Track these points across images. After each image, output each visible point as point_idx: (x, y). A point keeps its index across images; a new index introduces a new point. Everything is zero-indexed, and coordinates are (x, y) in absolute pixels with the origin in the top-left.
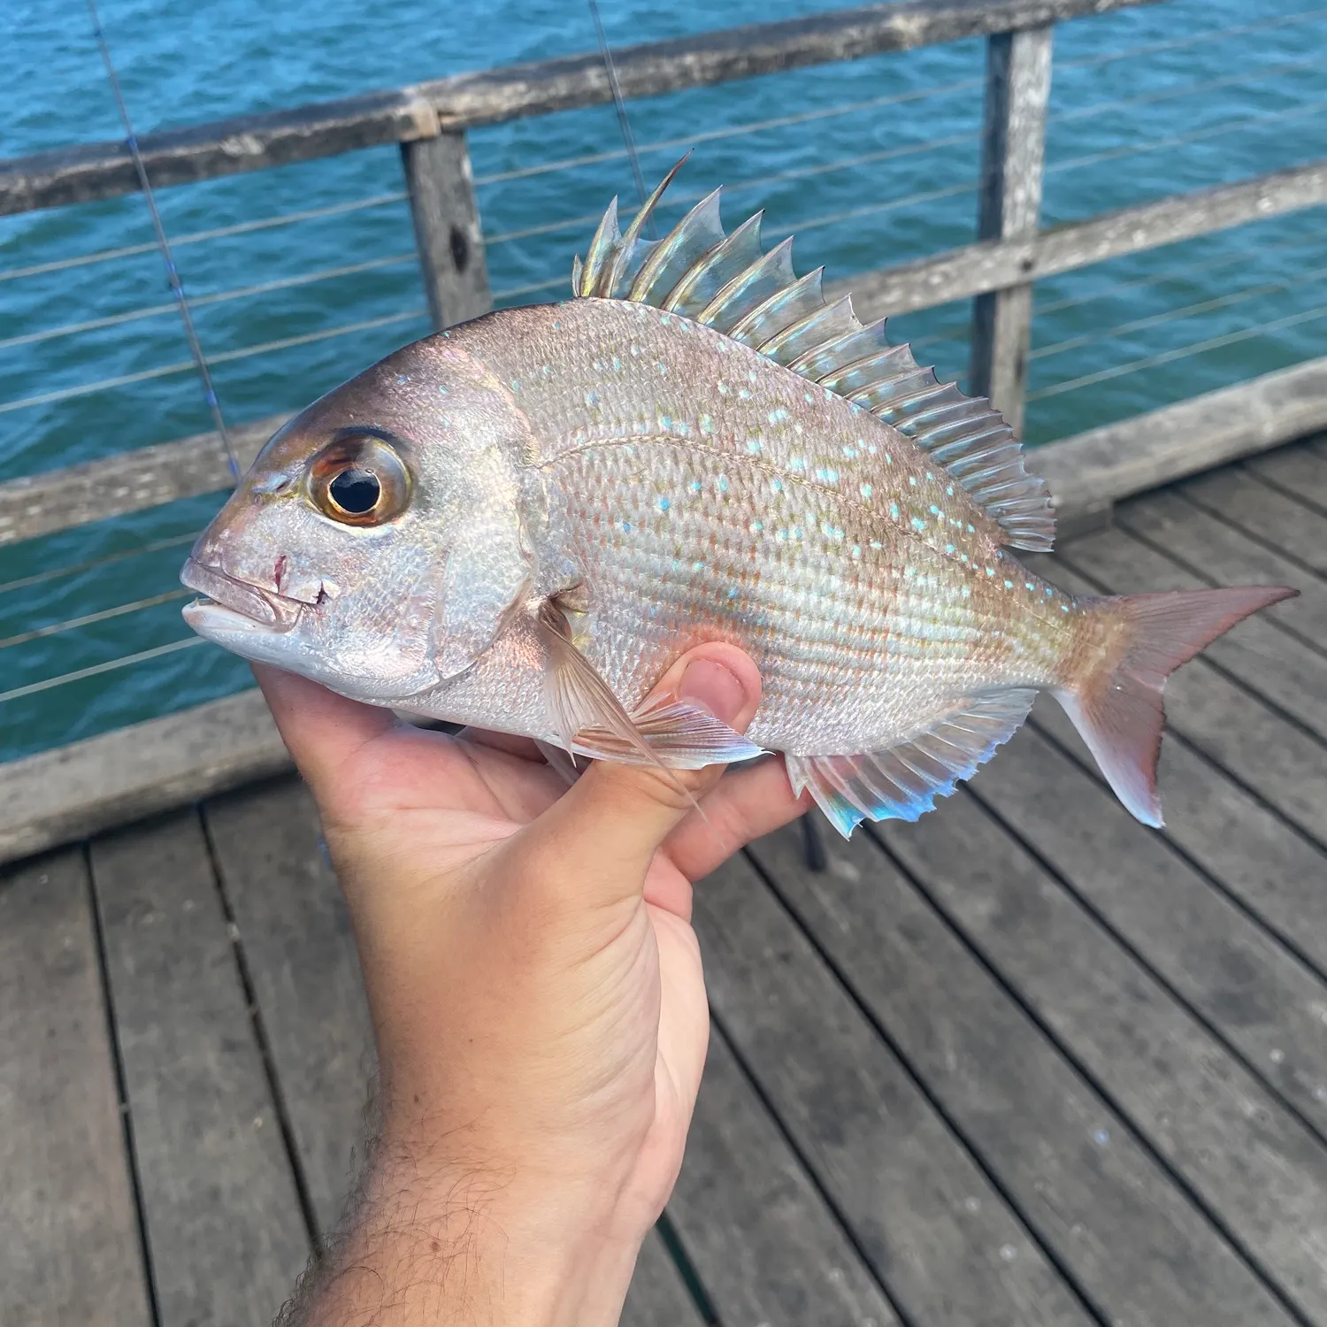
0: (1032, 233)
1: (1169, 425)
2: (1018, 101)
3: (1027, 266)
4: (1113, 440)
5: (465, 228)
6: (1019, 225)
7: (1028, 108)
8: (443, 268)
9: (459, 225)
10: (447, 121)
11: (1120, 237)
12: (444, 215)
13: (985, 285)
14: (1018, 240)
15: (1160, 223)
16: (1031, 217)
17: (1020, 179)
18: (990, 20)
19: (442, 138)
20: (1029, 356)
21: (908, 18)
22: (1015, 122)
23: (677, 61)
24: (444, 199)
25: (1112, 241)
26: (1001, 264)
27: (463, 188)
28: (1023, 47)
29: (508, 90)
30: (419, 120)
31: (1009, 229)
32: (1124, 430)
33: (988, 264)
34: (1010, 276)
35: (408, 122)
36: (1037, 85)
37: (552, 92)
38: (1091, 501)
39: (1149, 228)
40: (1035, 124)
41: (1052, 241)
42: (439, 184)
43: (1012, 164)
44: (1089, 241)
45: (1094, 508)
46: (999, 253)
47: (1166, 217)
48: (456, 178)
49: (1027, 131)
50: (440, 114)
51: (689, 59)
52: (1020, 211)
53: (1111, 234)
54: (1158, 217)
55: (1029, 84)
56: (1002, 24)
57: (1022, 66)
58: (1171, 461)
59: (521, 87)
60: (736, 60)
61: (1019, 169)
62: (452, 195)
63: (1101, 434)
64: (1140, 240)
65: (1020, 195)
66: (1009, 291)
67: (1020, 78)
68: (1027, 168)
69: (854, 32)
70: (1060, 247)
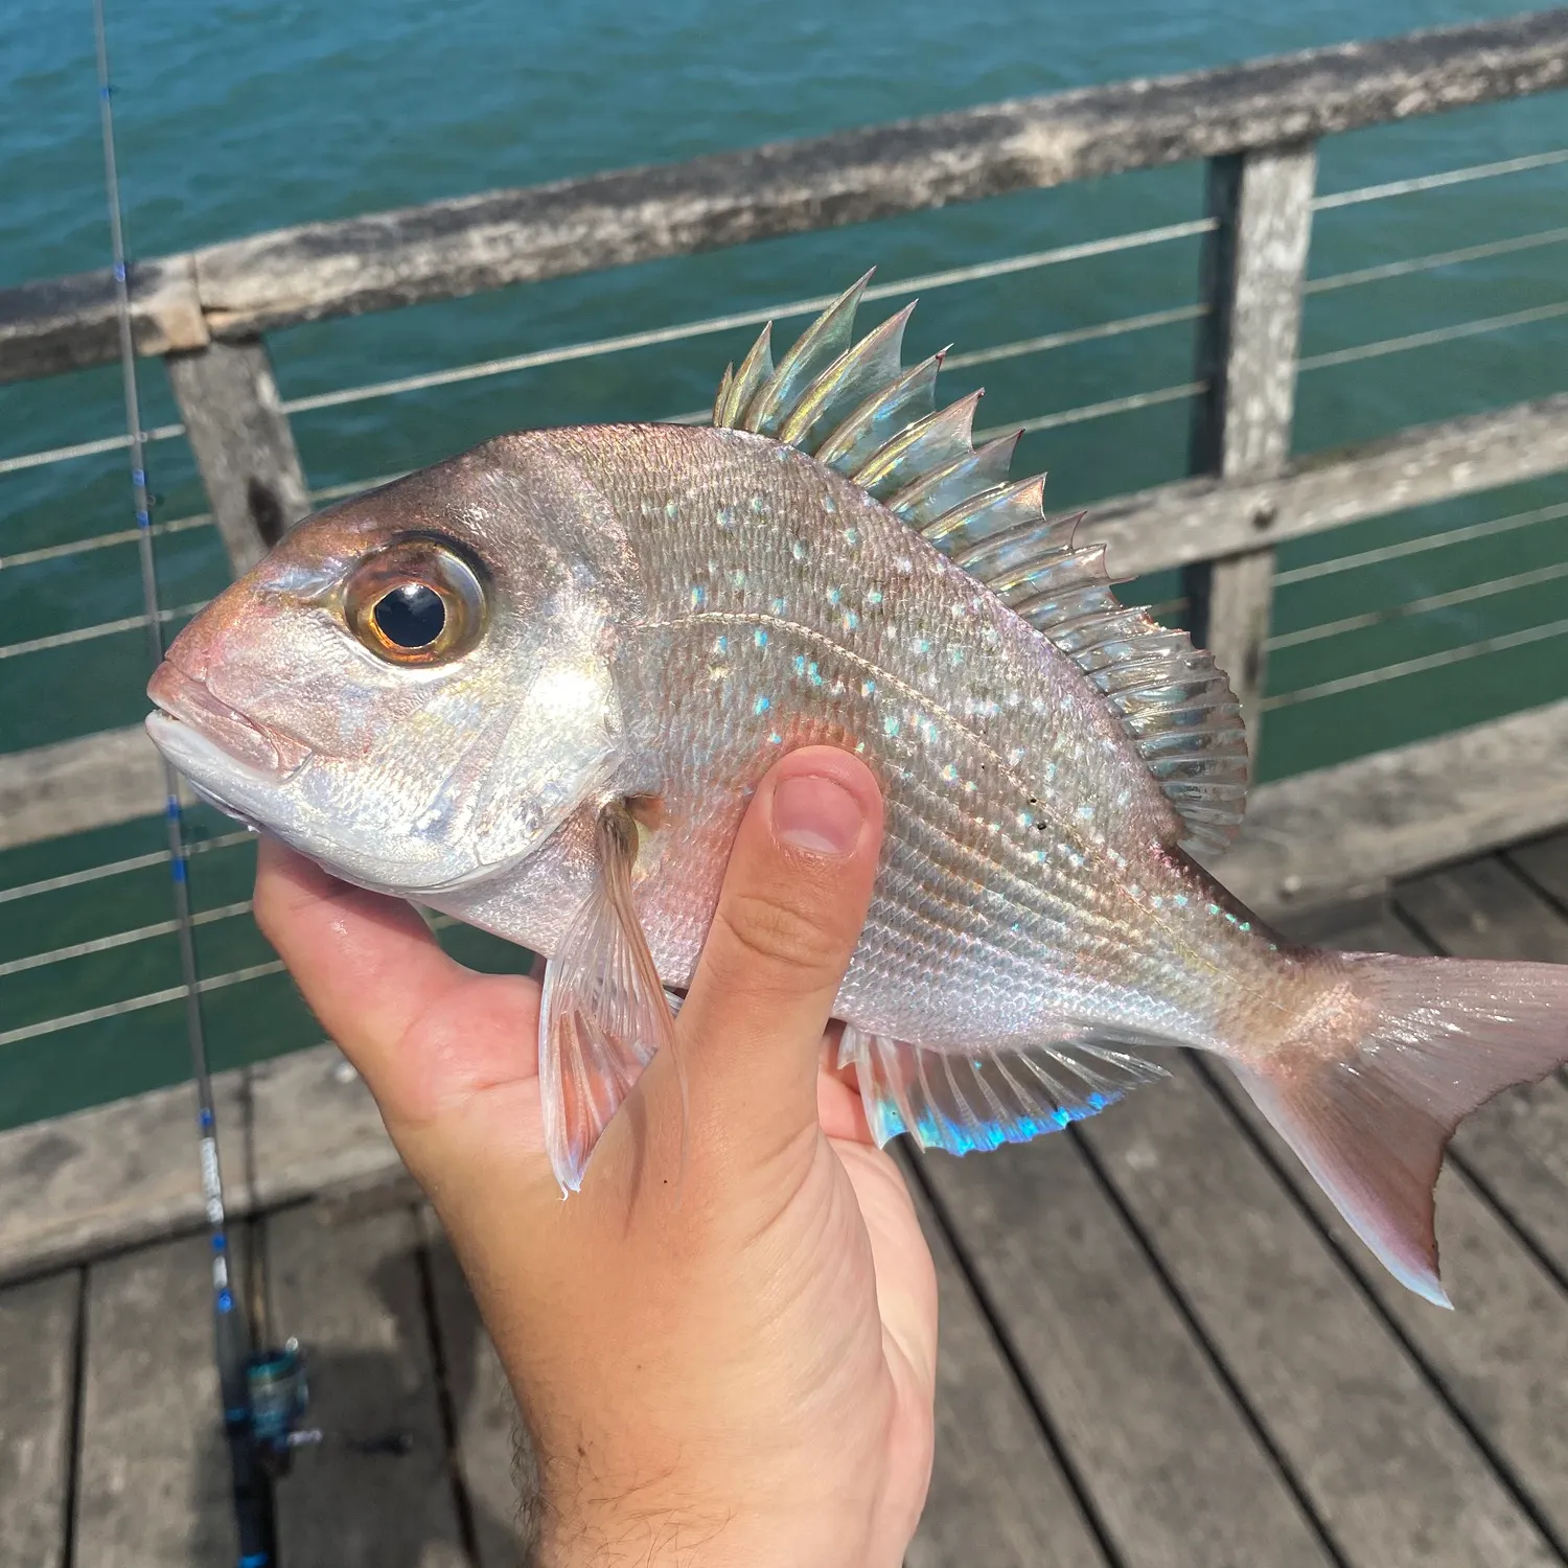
0: (1275, 467)
1: (1502, 753)
2: (1252, 262)
3: (1262, 521)
4: (1405, 775)
5: (273, 482)
6: (1252, 455)
7: (1269, 273)
8: (241, 545)
9: (263, 476)
10: (218, 321)
11: (1428, 473)
12: (233, 465)
13: (1188, 553)
14: (1248, 483)
15: (1499, 450)
16: (1275, 443)
17: (1256, 386)
18: (1199, 134)
19: (215, 348)
20: (1268, 645)
21: (1052, 133)
22: (1246, 295)
23: (629, 214)
24: (232, 443)
25: (1415, 480)
26: (1218, 519)
27: (262, 422)
28: (1260, 177)
29: (329, 267)
30: (167, 323)
31: (1232, 462)
32: (1426, 757)
33: (1193, 521)
34: (1234, 537)
35: (147, 327)
36: (1288, 237)
37: (404, 270)
38: (1355, 881)
39: (1479, 459)
40: (1284, 298)
41: (1306, 482)
42: (222, 419)
43: (1240, 362)
44: (1372, 481)
45: (1360, 892)
46: (1212, 503)
47: (1511, 440)
48: (248, 407)
49: (1267, 311)
50: (206, 311)
51: (650, 212)
52: (1255, 435)
53: (1412, 469)
54: (1495, 440)
55: (1271, 235)
56: (1221, 141)
57: (1259, 208)
58: (1496, 821)
59: (350, 262)
60: (735, 212)
61: (1255, 368)
62: (244, 433)
63: (1387, 761)
64: (1463, 478)
65: (1255, 410)
66: (1233, 558)
67: (1255, 226)
68: (1266, 367)
69: (950, 160)
70: (1319, 492)
